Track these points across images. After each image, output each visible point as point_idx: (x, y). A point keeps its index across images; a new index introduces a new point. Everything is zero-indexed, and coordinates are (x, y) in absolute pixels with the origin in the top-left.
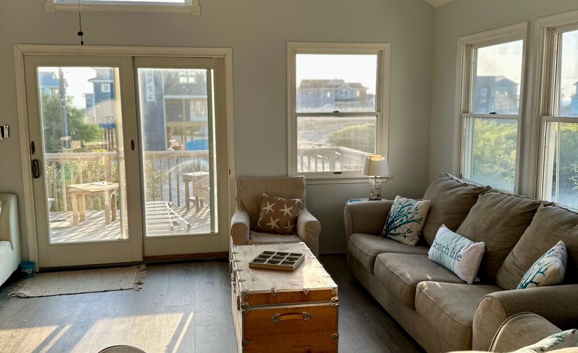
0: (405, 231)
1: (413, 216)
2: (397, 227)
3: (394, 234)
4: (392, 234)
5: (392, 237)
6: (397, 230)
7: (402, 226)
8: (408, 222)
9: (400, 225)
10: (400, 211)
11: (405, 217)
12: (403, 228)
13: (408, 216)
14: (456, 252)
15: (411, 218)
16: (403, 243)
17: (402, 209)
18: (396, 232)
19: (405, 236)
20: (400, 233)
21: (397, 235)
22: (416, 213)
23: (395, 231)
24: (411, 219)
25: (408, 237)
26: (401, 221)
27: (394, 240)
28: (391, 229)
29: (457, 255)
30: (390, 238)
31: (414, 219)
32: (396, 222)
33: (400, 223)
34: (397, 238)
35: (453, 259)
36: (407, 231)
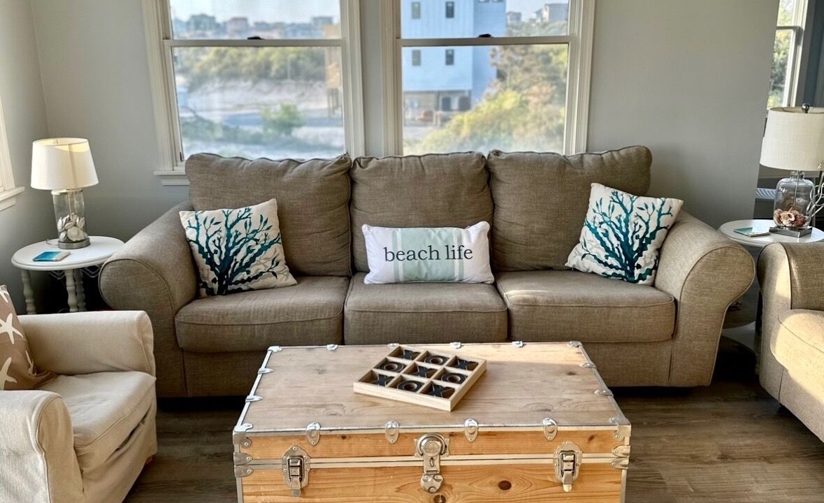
0: (269, 264)
1: (266, 236)
2: (248, 265)
3: (249, 280)
4: (243, 281)
5: (243, 287)
6: (253, 270)
7: (257, 258)
8: (264, 248)
9: (253, 260)
10: (229, 236)
11: (252, 243)
12: (262, 261)
13: (256, 237)
14: (456, 249)
15: (265, 240)
16: (273, 288)
17: (232, 231)
18: (253, 273)
19: (274, 274)
20: (262, 273)
21: (256, 277)
22: (268, 229)
23: (248, 272)
24: (268, 241)
25: (279, 273)
26: (249, 250)
27: (251, 290)
28: (235, 274)
29: (462, 252)
30: (240, 290)
31: (272, 239)
32: (239, 257)
33: (250, 255)
34: (255, 284)
35: (457, 261)
36: (273, 264)
